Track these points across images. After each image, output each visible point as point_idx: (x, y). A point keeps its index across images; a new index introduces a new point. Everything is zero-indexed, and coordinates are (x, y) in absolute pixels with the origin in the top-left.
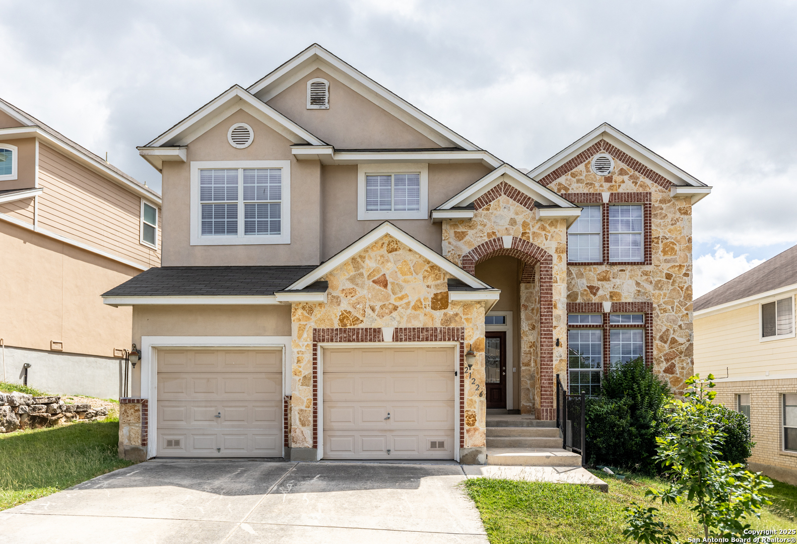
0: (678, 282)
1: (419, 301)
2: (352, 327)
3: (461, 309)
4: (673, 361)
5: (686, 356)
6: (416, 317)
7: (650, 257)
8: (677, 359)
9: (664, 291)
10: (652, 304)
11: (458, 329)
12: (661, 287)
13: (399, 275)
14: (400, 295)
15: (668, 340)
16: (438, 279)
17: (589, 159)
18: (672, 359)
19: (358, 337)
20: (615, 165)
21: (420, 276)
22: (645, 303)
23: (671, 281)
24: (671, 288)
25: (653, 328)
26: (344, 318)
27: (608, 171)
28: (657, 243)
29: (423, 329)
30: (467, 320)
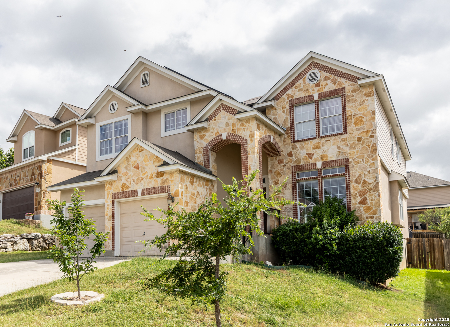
0: (366, 142)
1: (152, 174)
2: (126, 190)
3: (169, 176)
4: (365, 196)
5: (374, 191)
6: (150, 182)
7: (346, 129)
8: (368, 194)
9: (357, 150)
10: (348, 159)
11: (167, 186)
12: (355, 147)
13: (144, 162)
14: (144, 172)
15: (361, 182)
16: (159, 162)
17: (305, 76)
18: (364, 194)
19: (128, 195)
20: (321, 75)
21: (152, 161)
22: (344, 159)
23: (361, 142)
24: (361, 146)
25: (350, 175)
26: (123, 187)
27: (317, 80)
28: (351, 119)
29: (153, 188)
30: (171, 181)
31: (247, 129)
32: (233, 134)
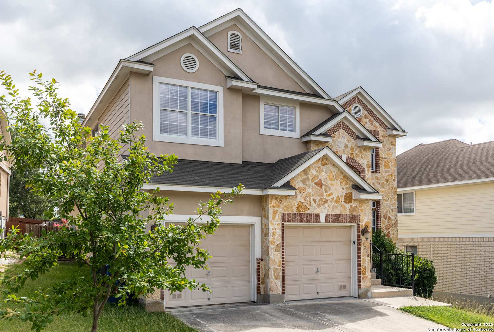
0: (391, 184)
1: (338, 197)
2: (303, 213)
3: (359, 203)
4: (389, 230)
5: (395, 227)
6: (337, 207)
7: (379, 169)
8: (391, 228)
9: (385, 189)
11: (357, 216)
12: (384, 186)
13: (328, 181)
14: (328, 193)
15: (387, 217)
16: (347, 184)
17: (351, 107)
19: (307, 219)
20: (363, 112)
21: (338, 182)
23: (388, 183)
24: (388, 187)
25: (381, 210)
26: (299, 207)
27: (360, 115)
28: (382, 161)
29: (340, 215)
30: (361, 210)
31: (365, 157)
32: (352, 159)
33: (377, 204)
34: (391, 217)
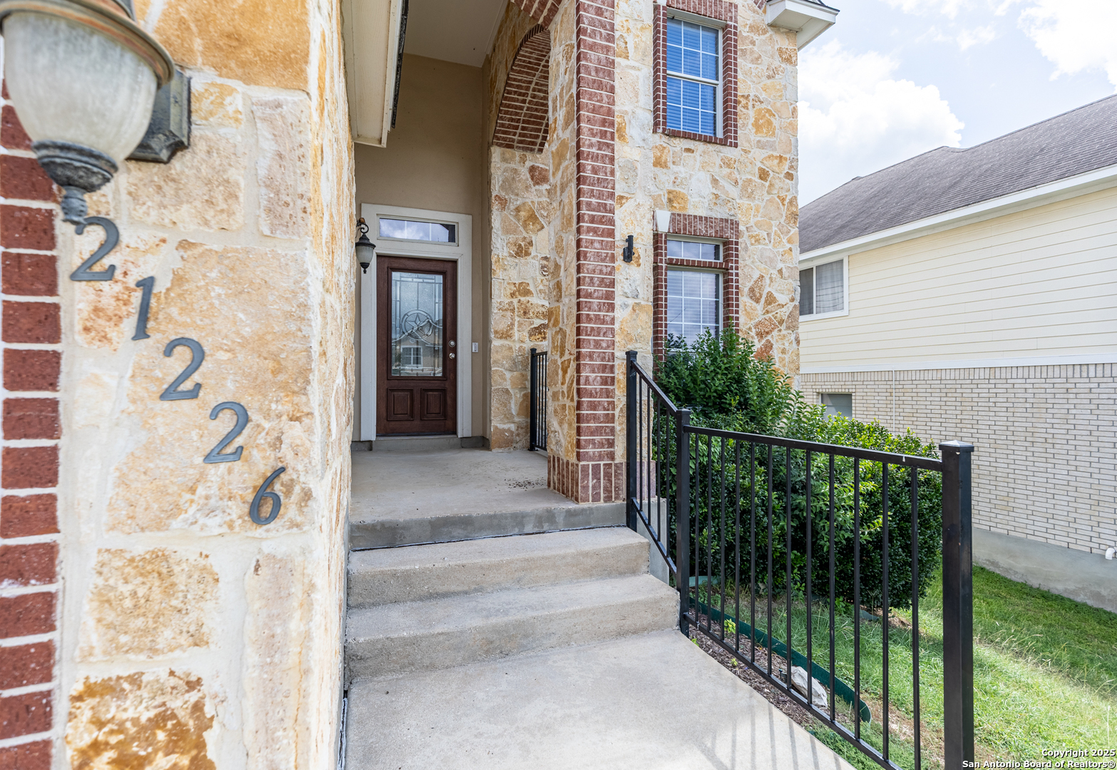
0: (777, 186)
4: (769, 337)
5: (788, 328)
7: (736, 132)
8: (775, 333)
9: (757, 202)
10: (738, 224)
12: (752, 193)
15: (761, 296)
18: (767, 333)
22: (727, 221)
23: (767, 184)
24: (767, 197)
25: (740, 271)
28: (746, 107)
33: (726, 250)
34: (776, 294)
